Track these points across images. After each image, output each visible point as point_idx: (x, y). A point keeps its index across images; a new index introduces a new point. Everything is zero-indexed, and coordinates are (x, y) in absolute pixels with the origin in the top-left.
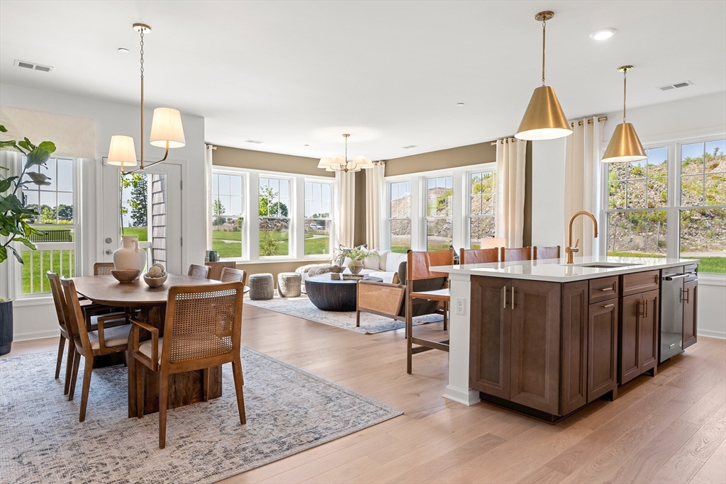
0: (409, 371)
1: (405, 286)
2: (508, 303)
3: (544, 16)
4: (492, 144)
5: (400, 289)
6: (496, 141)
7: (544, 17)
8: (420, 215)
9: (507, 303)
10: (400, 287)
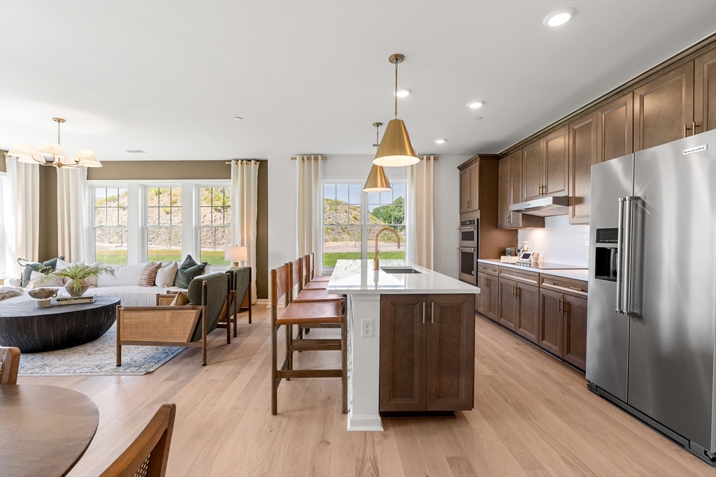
0: (275, 412)
1: (200, 307)
2: (428, 318)
3: (398, 58)
4: (227, 163)
5: (194, 311)
6: (230, 161)
7: (397, 60)
8: (140, 224)
9: (426, 318)
10: (194, 309)
